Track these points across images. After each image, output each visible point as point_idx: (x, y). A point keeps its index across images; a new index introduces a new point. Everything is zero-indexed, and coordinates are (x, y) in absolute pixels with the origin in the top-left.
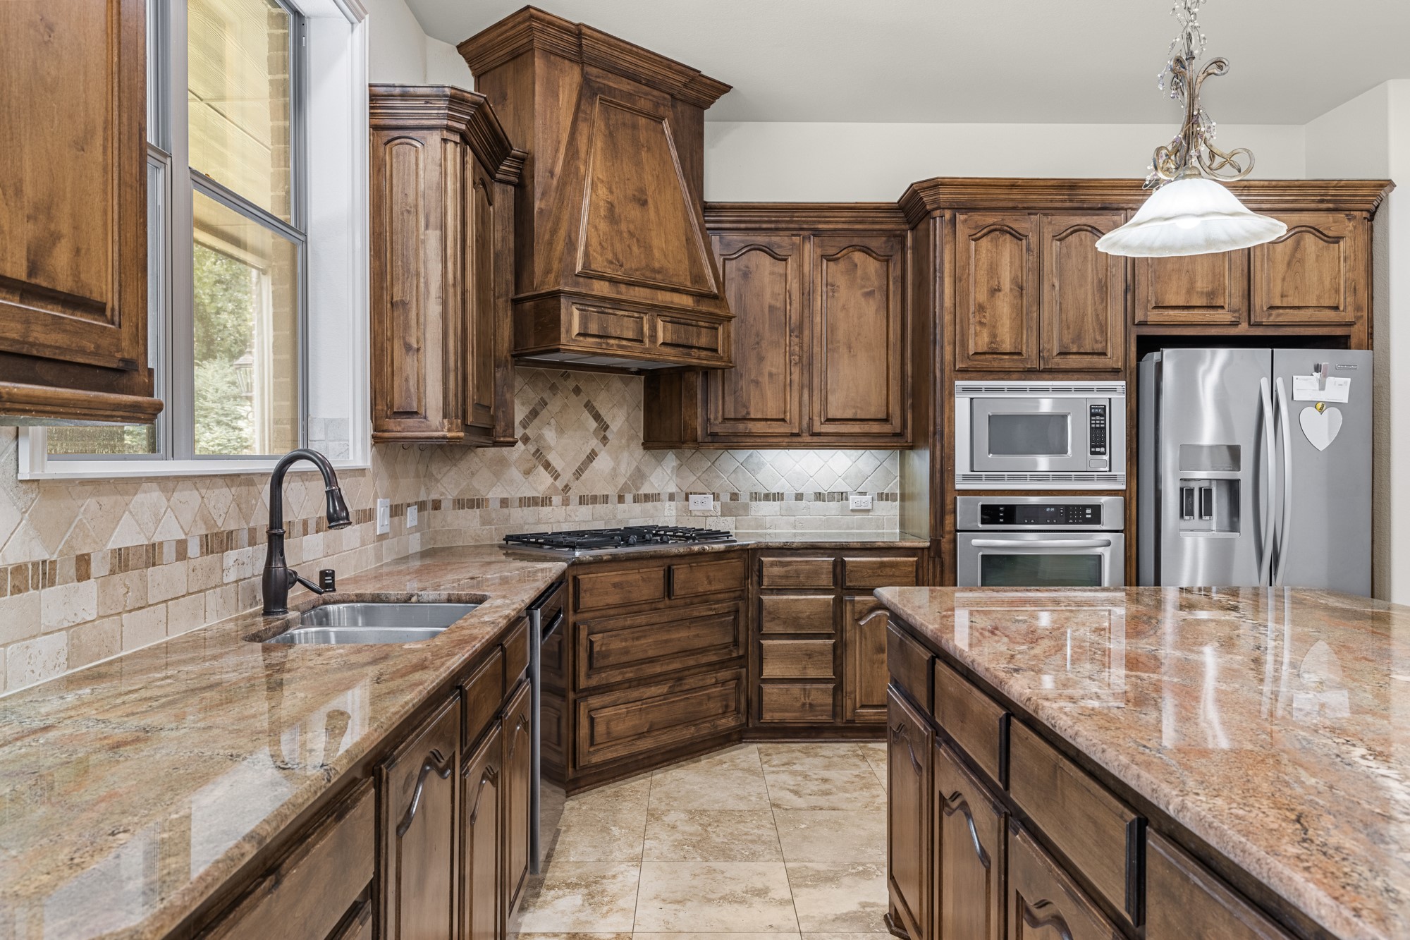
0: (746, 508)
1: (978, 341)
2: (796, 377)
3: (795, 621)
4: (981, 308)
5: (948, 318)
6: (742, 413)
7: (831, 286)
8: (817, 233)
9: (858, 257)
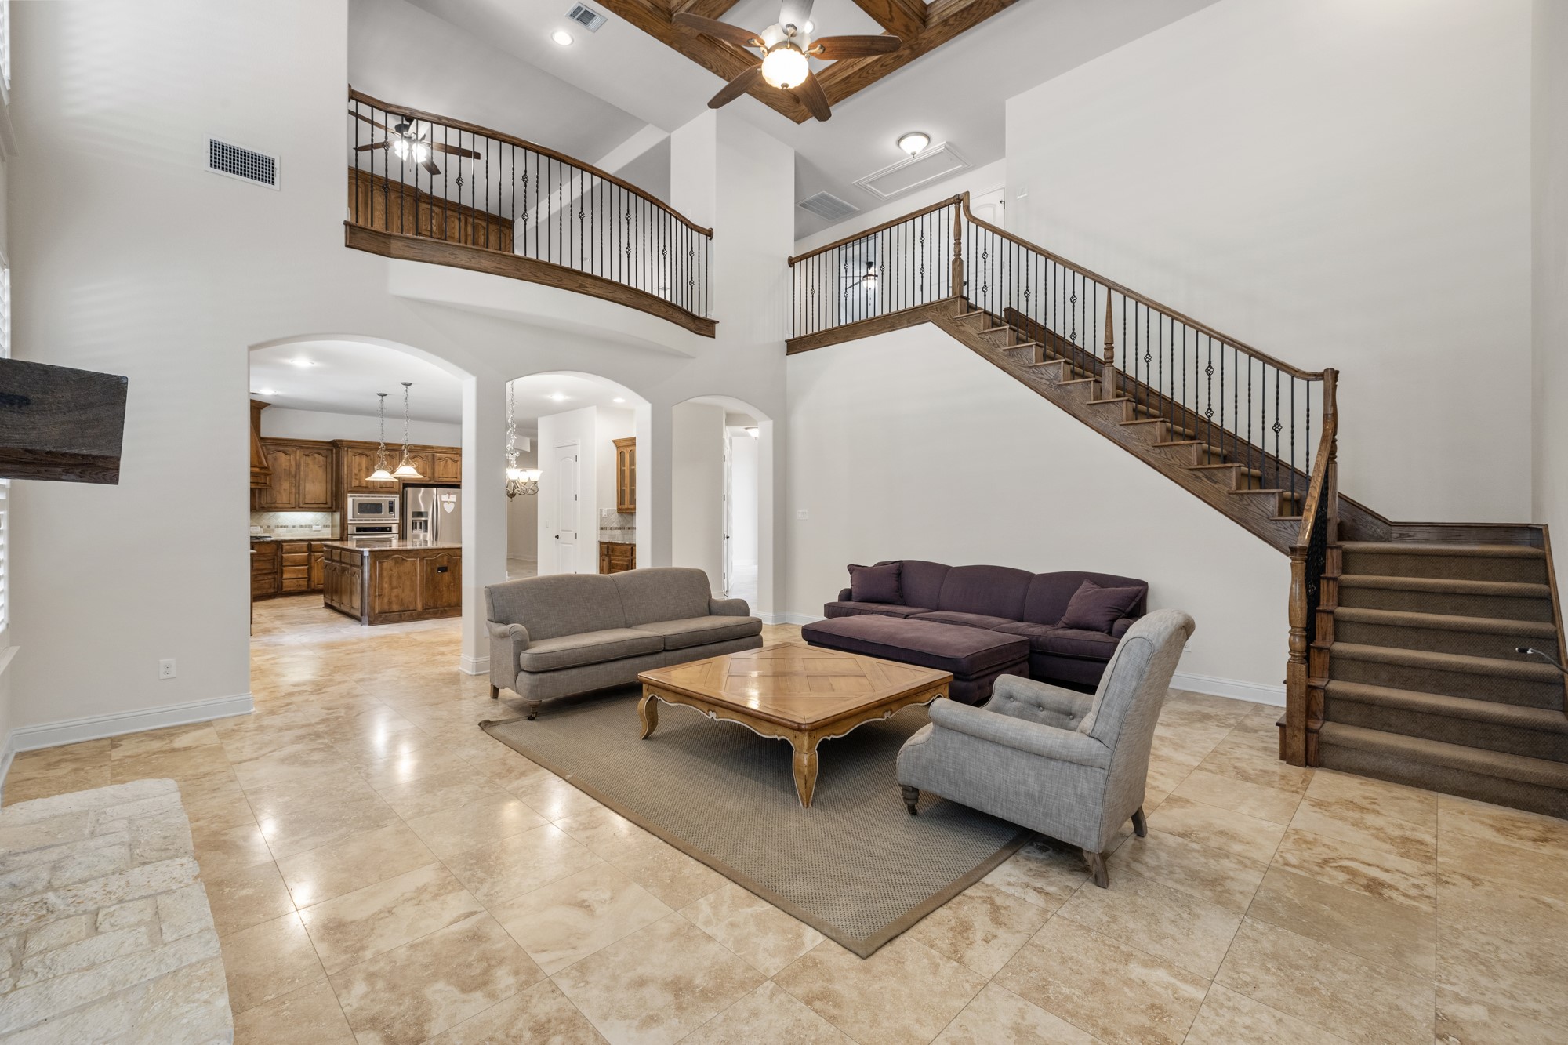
0: (273, 530)
1: (355, 483)
2: (294, 490)
3: (295, 561)
4: (356, 474)
5: (345, 477)
6: (274, 501)
7: (307, 464)
8: (301, 448)
9: (316, 455)
